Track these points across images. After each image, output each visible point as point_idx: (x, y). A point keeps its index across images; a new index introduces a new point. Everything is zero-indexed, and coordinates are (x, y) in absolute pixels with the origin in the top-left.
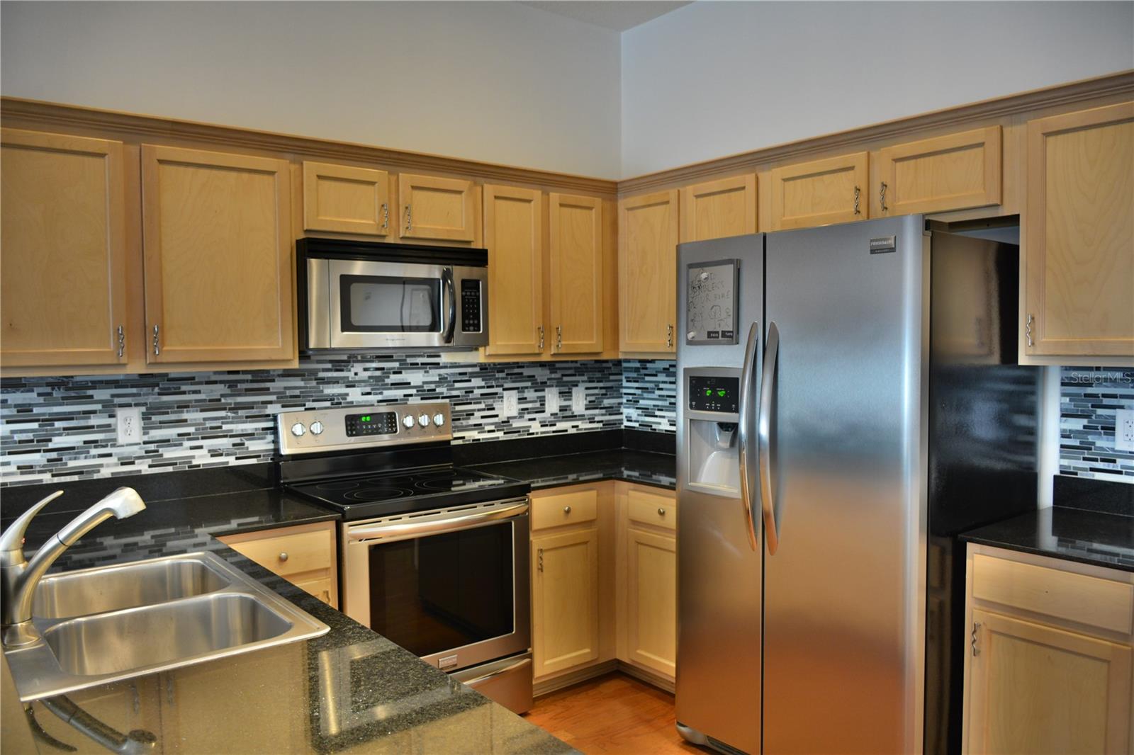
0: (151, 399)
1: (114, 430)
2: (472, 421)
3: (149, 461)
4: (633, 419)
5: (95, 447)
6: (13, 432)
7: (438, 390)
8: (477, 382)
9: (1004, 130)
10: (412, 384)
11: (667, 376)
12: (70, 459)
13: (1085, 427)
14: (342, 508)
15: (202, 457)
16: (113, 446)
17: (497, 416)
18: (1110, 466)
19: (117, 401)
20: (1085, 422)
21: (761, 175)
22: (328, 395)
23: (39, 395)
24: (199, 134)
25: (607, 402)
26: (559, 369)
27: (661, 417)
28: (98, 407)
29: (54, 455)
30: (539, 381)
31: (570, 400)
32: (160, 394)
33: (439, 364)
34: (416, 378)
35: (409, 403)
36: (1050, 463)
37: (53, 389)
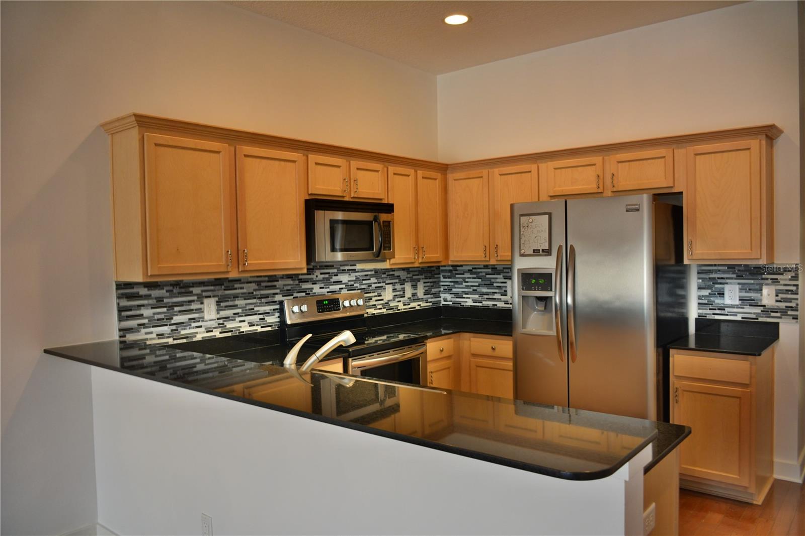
0: (220, 293)
1: (203, 312)
2: (372, 303)
3: (220, 330)
4: (448, 300)
5: (194, 322)
6: (154, 314)
7: (355, 285)
8: (373, 280)
9: (675, 151)
10: (343, 282)
11: (471, 274)
12: (182, 330)
13: (709, 294)
14: (348, 351)
15: (245, 326)
16: (203, 321)
17: (382, 300)
18: (722, 312)
19: (204, 294)
20: (710, 291)
21: (540, 165)
22: (304, 289)
23: (167, 291)
24: (262, 140)
25: (434, 290)
26: (412, 271)
27: (467, 298)
28: (195, 298)
29: (174, 327)
30: (402, 279)
31: (416, 289)
32: (225, 290)
33: (355, 270)
34: (344, 278)
35: (342, 293)
36: (693, 312)
37: (173, 288)
